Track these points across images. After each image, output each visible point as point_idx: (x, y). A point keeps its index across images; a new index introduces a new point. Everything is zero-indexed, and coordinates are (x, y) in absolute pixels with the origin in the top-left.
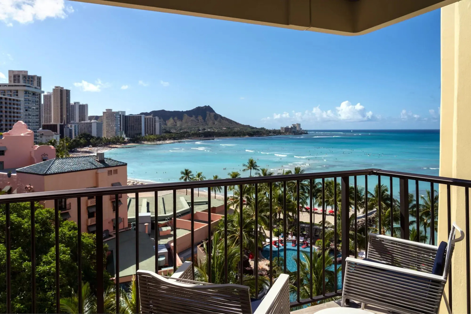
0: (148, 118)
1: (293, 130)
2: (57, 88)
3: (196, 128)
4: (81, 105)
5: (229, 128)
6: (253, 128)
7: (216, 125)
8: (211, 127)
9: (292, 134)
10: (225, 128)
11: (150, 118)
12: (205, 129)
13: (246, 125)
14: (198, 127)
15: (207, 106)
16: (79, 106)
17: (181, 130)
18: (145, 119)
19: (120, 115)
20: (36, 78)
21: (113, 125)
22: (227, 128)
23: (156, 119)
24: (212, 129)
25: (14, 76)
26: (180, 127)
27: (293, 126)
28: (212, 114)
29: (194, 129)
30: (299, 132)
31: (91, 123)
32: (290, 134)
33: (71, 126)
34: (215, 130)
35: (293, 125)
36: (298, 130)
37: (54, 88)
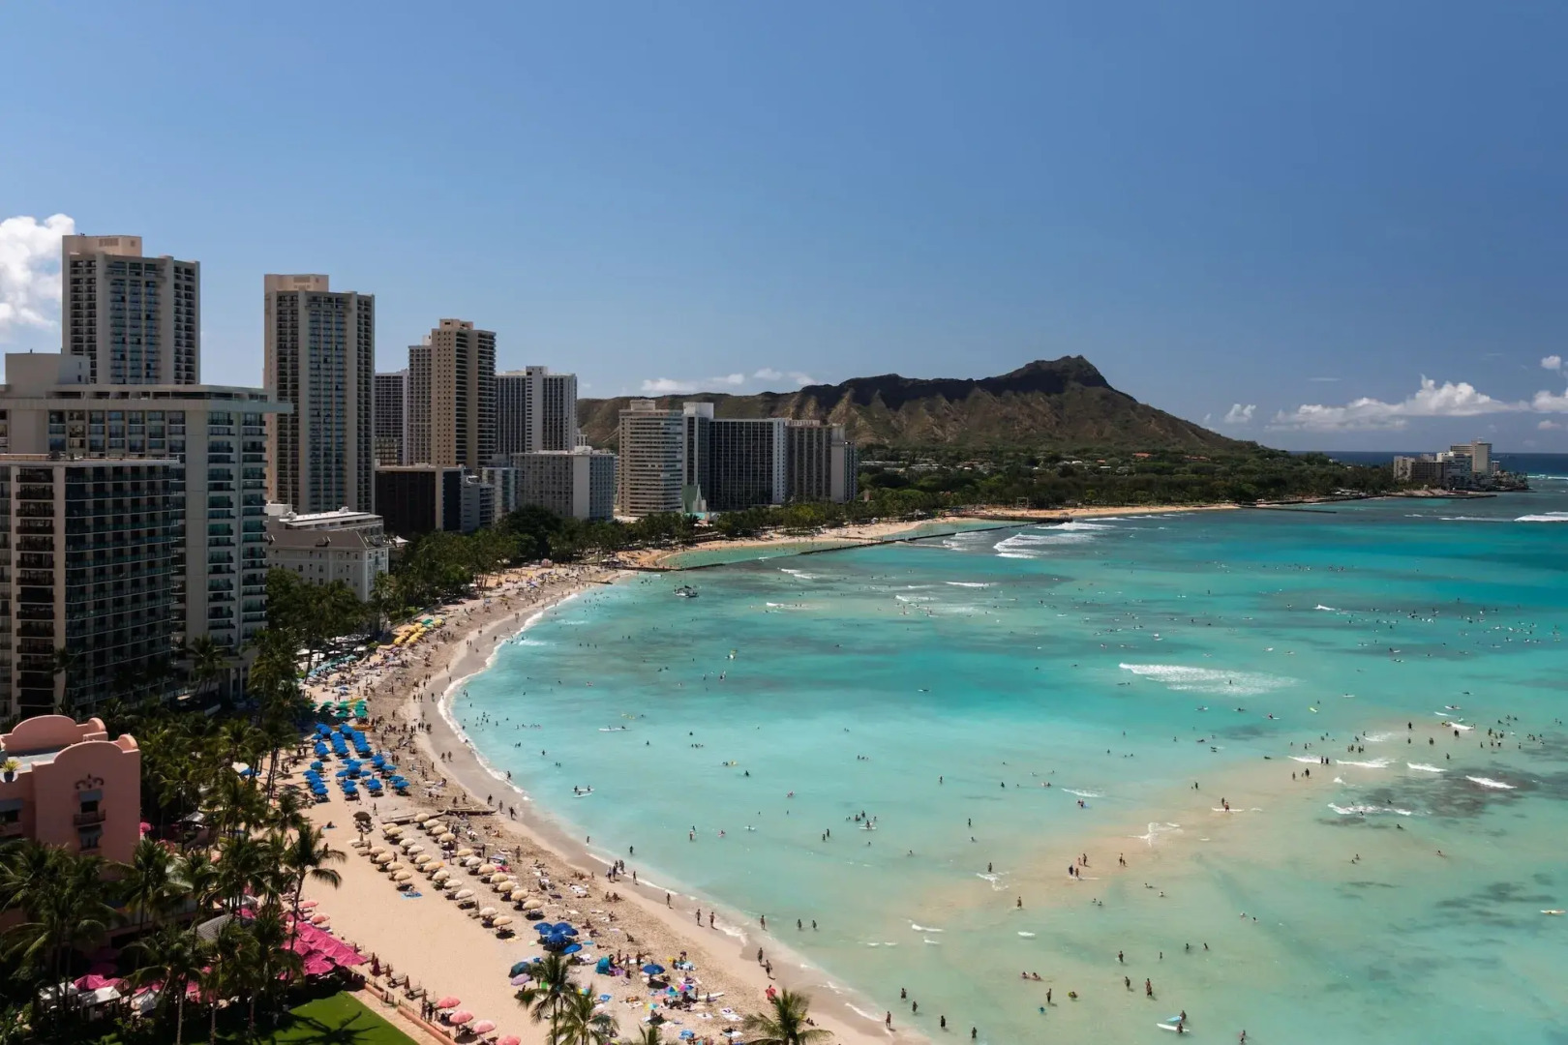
0: (801, 430)
1: (1456, 472)
2: (448, 328)
3: (1020, 451)
4: (550, 380)
5: (1163, 455)
6: (1272, 454)
7: (1108, 439)
8: (1086, 451)
9: (1445, 493)
10: (1146, 455)
11: (810, 430)
12: (1056, 459)
13: (1241, 442)
14: (1029, 449)
15: (1073, 356)
16: (545, 380)
17: (958, 459)
18: (790, 430)
19: (691, 420)
20: (354, 305)
21: (656, 465)
22: (1154, 452)
23: (835, 433)
24: (1088, 458)
25: (281, 298)
26: (956, 445)
27: (1456, 456)
28: (1096, 392)
29: (1011, 454)
30: (1482, 482)
31: (572, 457)
32: (1438, 492)
33: (491, 477)
34: (1102, 464)
35: (1452, 449)
36: (1476, 475)
37: (437, 326)
